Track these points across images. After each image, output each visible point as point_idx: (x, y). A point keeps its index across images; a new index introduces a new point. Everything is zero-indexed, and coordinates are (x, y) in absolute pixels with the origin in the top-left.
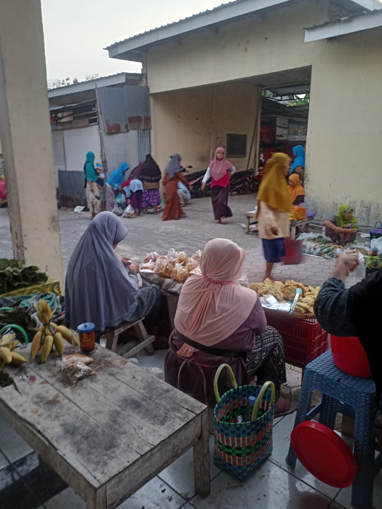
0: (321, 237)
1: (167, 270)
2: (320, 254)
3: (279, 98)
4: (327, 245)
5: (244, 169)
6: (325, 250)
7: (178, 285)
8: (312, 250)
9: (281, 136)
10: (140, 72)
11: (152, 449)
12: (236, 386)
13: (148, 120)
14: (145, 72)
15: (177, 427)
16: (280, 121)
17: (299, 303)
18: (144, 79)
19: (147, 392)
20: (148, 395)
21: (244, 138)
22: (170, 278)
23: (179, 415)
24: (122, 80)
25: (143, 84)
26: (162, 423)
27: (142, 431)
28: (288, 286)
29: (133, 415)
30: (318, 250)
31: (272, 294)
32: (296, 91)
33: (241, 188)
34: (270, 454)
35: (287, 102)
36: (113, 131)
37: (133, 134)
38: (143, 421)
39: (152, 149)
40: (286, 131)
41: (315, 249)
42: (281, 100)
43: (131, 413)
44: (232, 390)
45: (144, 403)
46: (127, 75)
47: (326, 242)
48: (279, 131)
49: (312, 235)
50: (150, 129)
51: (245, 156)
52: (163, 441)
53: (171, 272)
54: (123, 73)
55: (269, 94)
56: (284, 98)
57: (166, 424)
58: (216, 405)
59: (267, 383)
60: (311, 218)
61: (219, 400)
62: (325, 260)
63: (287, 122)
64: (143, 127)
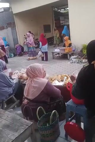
0: (78, 57)
1: (21, 77)
2: (78, 63)
3: (60, 10)
4: (80, 59)
5: (51, 36)
6: (79, 61)
7: (25, 81)
8: (75, 62)
9: (62, 23)
10: (9, 7)
11: (12, 141)
12: (45, 114)
13: (14, 23)
14: (10, 6)
15: (22, 132)
16: (61, 18)
17: (66, 82)
18: (11, 9)
19: (12, 121)
20: (12, 122)
21: (49, 26)
22: (22, 79)
23: (23, 127)
24: (3, 10)
25: (10, 10)
26: (17, 131)
27: (9, 136)
28: (62, 76)
29: (7, 130)
30: (77, 61)
31: (57, 80)
32: (65, 7)
33: (50, 43)
34: (60, 134)
35: (64, 11)
36: (2, 29)
37: (9, 29)
38: (10, 132)
39: (17, 34)
40: (64, 22)
41: (76, 61)
42: (61, 11)
43: (6, 130)
44: (44, 115)
45: (11, 125)
46: (4, 8)
47: (79, 58)
48: (61, 22)
49: (75, 57)
50: (15, 26)
51: (51, 32)
52: (17, 137)
53: (22, 77)
54: (2, 8)
55: (56, 9)
56: (62, 10)
57: (18, 131)
58: (38, 121)
59: (54, 111)
60: (74, 51)
61: (39, 119)
62: (80, 64)
63: (63, 18)
64: (12, 26)
